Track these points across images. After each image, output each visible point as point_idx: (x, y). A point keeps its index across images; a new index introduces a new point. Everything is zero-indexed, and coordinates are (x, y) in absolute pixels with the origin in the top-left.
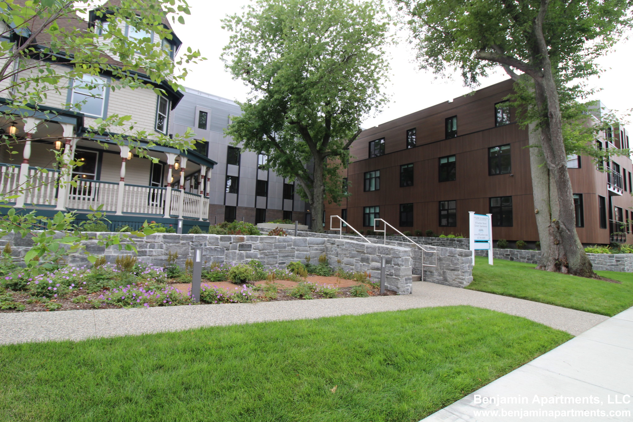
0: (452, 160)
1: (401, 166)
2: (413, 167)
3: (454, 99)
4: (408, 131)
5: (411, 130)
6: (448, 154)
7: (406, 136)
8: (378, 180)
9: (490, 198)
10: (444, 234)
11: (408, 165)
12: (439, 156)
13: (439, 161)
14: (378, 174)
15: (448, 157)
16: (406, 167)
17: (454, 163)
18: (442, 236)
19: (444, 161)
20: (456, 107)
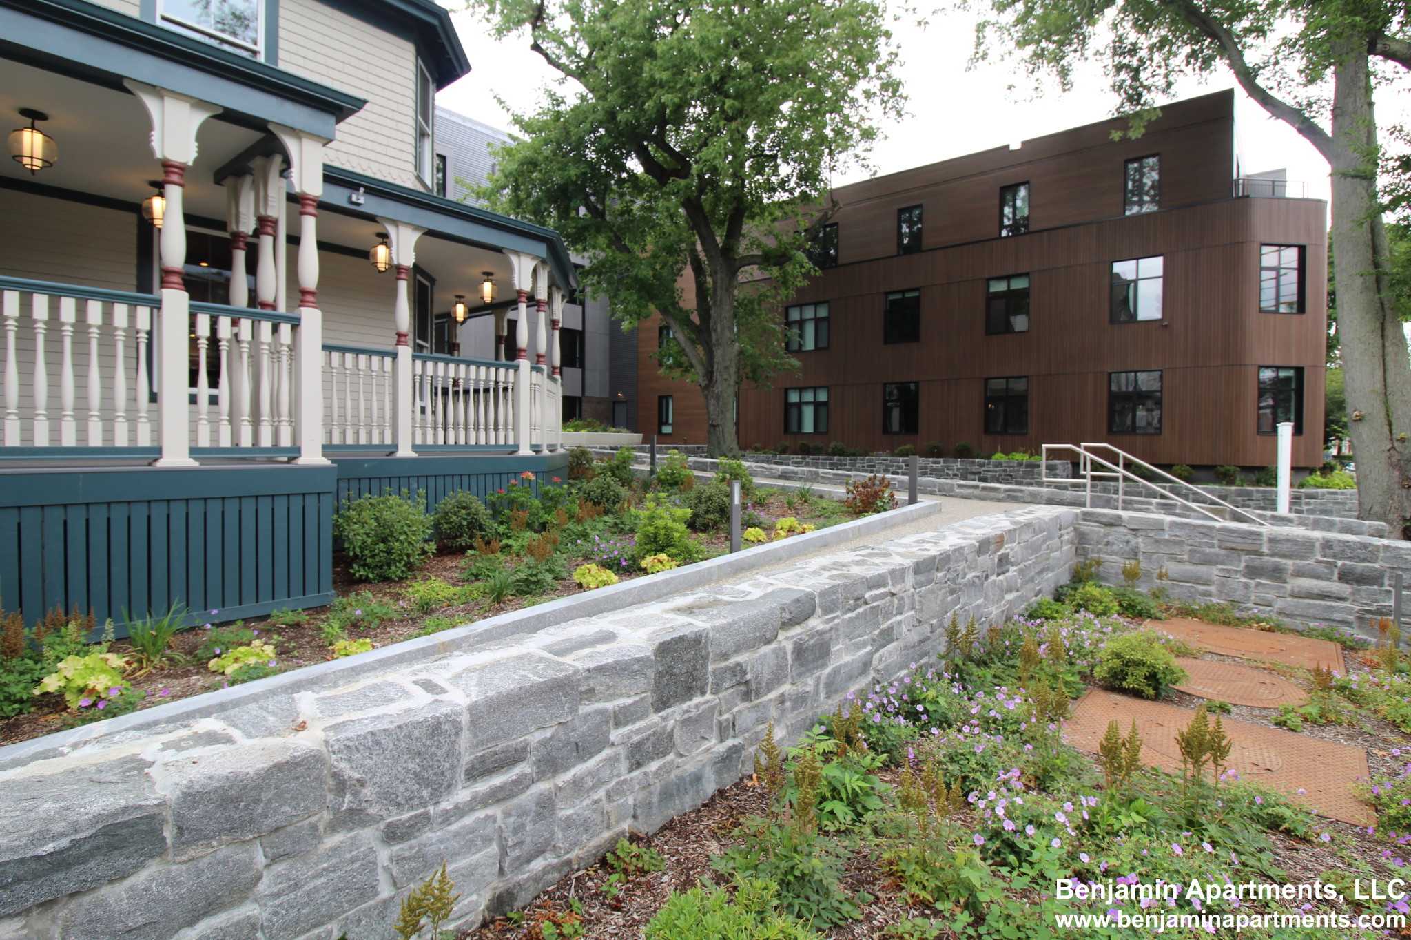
0: (1019, 284)
1: (887, 294)
2: (918, 298)
3: (1024, 143)
4: (901, 211)
5: (909, 209)
6: (1011, 272)
7: (895, 222)
8: (824, 326)
9: (1110, 374)
10: (1002, 452)
11: (903, 292)
12: (987, 276)
13: (988, 287)
14: (823, 312)
15: (1008, 278)
16: (899, 296)
17: (1024, 293)
18: (998, 456)
19: (999, 287)
20: (1028, 163)
